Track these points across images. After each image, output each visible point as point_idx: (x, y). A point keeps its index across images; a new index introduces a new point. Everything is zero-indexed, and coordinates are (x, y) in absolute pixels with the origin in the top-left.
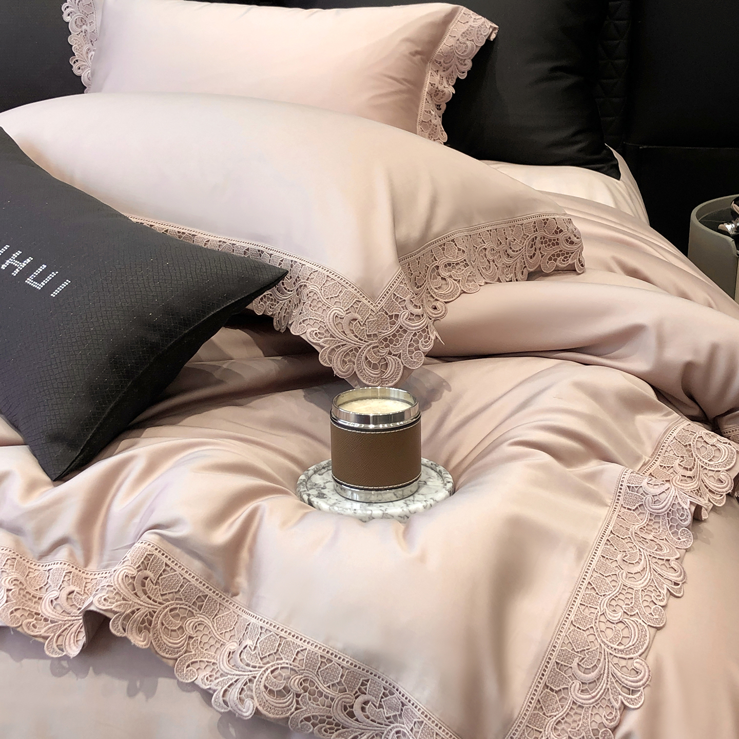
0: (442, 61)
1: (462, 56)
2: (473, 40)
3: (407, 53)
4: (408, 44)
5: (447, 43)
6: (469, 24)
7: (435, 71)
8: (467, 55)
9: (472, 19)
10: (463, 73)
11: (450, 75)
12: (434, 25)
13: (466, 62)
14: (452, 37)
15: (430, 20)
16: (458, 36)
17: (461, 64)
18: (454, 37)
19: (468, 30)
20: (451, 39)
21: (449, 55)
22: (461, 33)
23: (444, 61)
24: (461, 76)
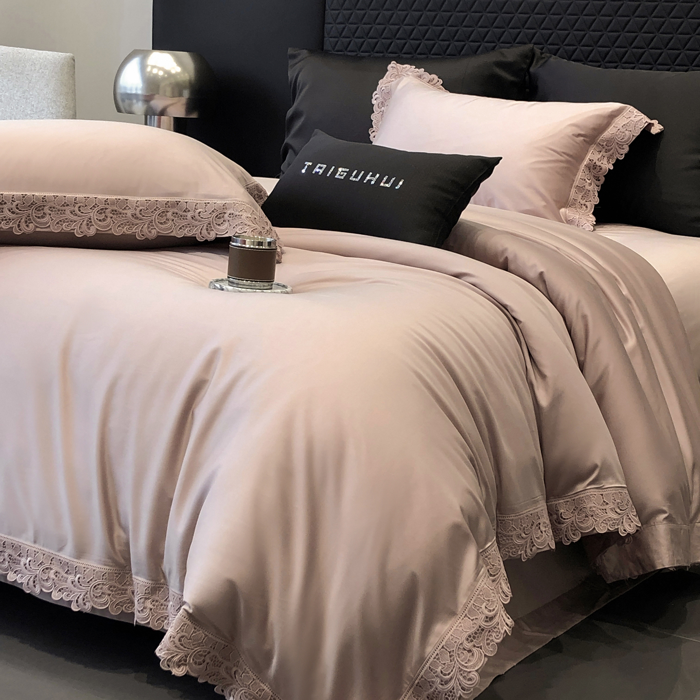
0: (605, 144)
1: (621, 142)
2: (631, 131)
3: (571, 134)
4: (574, 128)
5: (610, 132)
6: (631, 119)
7: (597, 151)
8: (625, 142)
9: (634, 116)
10: (622, 155)
11: (611, 156)
13: (624, 147)
14: (615, 127)
15: (597, 113)
16: (620, 127)
17: (620, 148)
18: (617, 127)
19: (628, 123)
20: (614, 129)
21: (609, 141)
22: (622, 125)
23: (606, 145)
24: (620, 157)
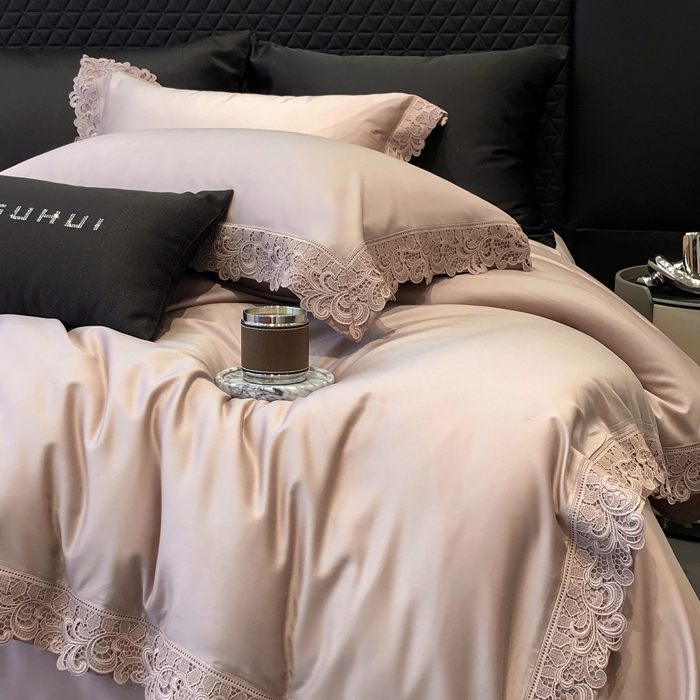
0: (399, 140)
1: (417, 137)
2: (426, 124)
3: (369, 131)
4: (370, 124)
5: (403, 126)
6: (423, 110)
7: (393, 149)
8: (421, 136)
9: (425, 106)
10: (418, 151)
11: (406, 152)
12: (391, 109)
13: (420, 142)
14: (408, 120)
15: (388, 106)
16: (413, 119)
17: (416, 143)
18: (410, 120)
19: (421, 115)
20: (407, 122)
21: (405, 136)
22: (415, 117)
23: (401, 141)
24: (416, 154)
